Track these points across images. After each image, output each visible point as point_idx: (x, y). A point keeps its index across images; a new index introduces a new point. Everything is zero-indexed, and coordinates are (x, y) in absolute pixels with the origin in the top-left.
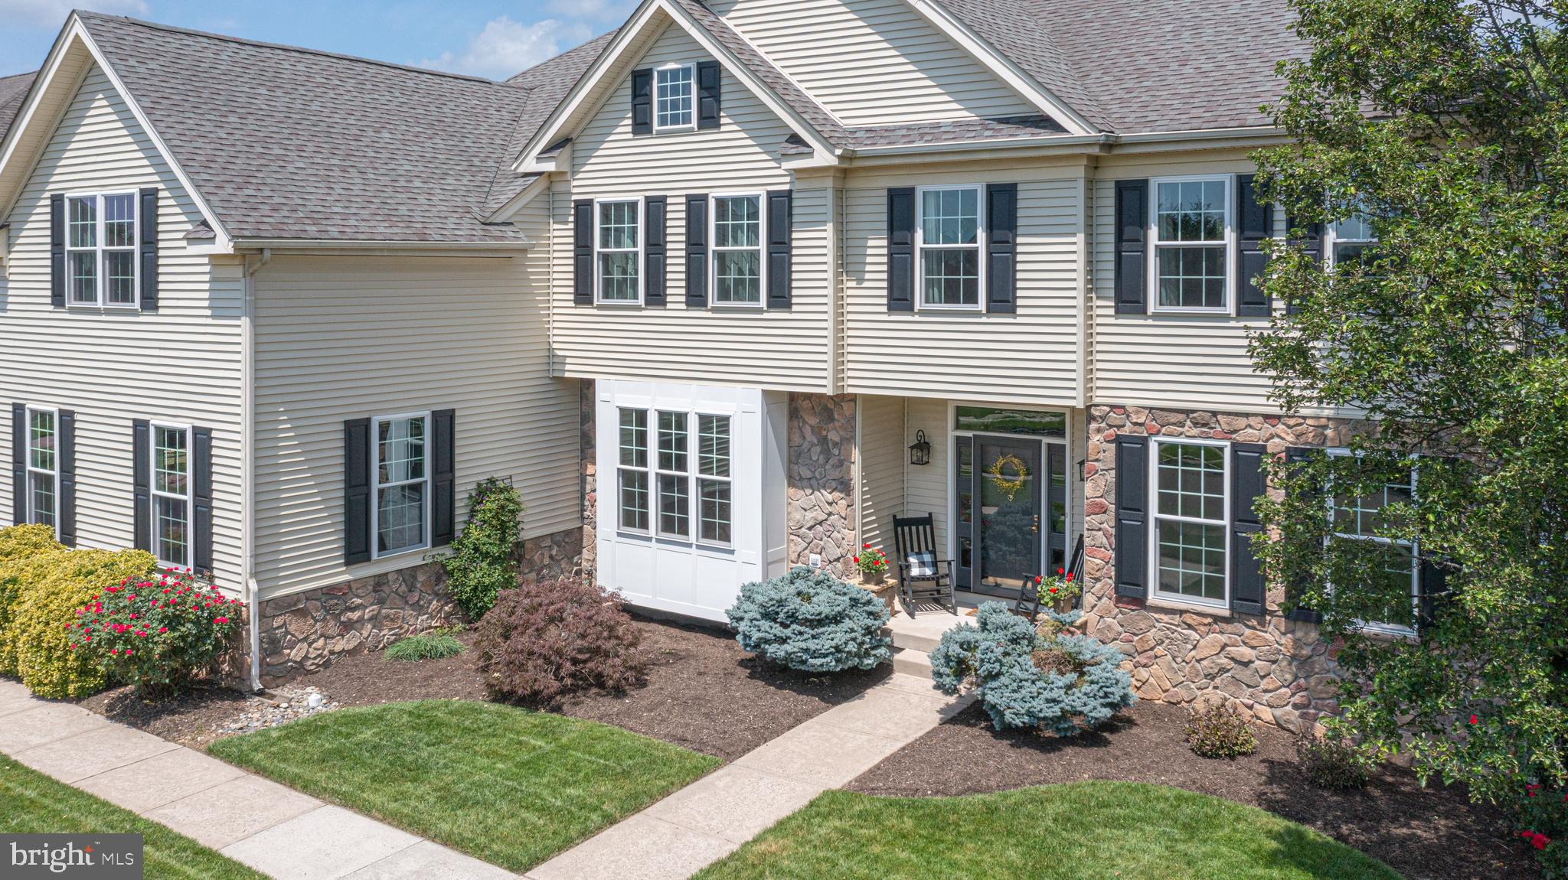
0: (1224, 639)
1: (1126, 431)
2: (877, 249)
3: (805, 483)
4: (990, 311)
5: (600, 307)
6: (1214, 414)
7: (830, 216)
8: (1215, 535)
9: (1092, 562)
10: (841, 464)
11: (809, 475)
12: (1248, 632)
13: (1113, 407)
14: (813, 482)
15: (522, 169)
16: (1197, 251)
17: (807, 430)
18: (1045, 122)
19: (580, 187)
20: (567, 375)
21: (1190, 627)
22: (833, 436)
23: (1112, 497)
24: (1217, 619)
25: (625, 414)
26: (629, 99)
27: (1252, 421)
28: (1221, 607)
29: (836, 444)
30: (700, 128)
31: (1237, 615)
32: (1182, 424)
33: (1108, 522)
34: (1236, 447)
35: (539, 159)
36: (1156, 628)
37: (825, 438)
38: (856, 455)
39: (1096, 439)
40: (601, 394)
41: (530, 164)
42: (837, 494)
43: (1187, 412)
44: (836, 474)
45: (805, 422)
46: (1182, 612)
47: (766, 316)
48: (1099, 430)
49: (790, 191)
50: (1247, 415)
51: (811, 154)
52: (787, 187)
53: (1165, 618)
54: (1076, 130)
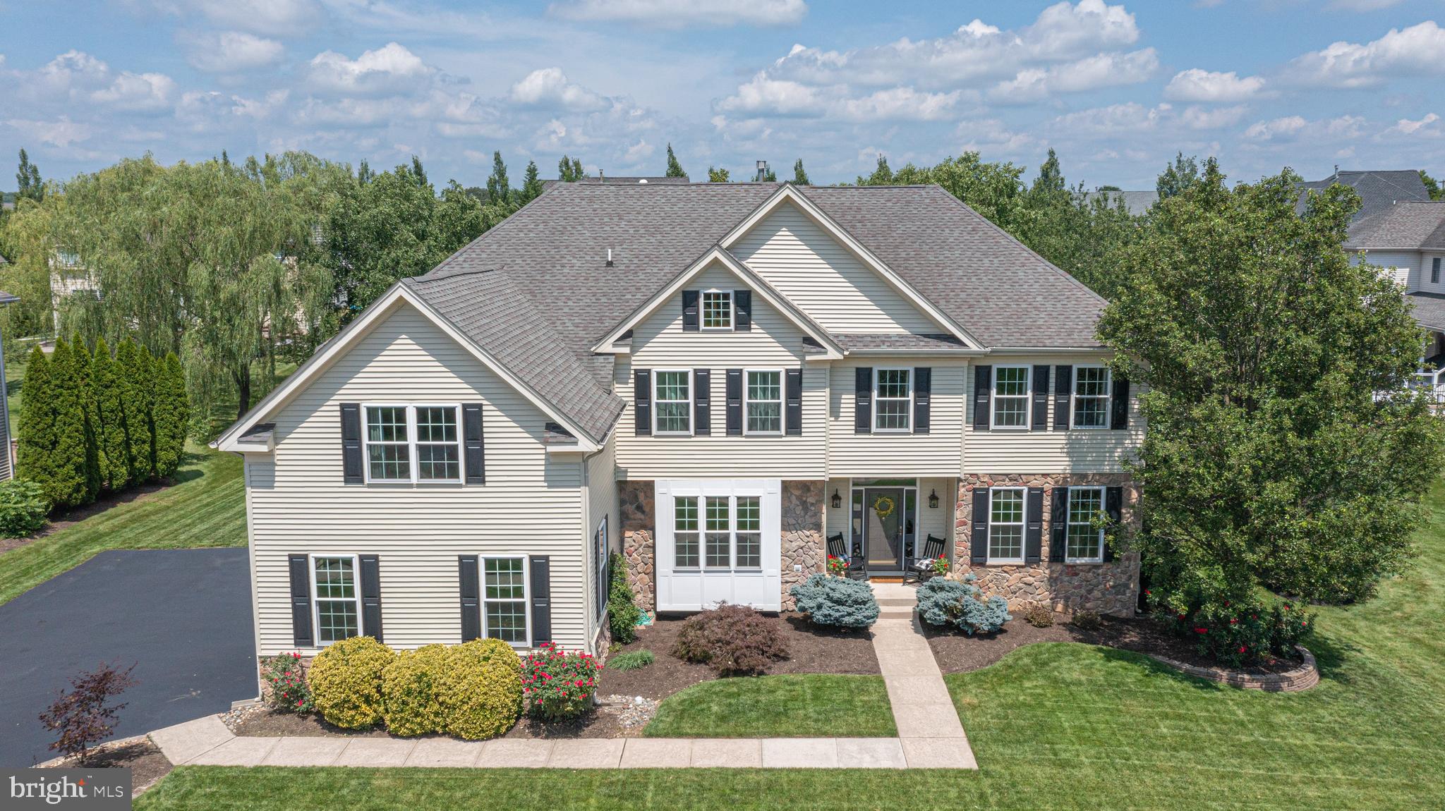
0: (1021, 575)
1: (977, 486)
2: (848, 402)
3: (792, 527)
4: (915, 432)
5: (656, 437)
6: (1020, 475)
7: (828, 384)
8: (1018, 530)
9: (957, 549)
10: (815, 515)
11: (794, 522)
12: (1031, 570)
13: (971, 475)
14: (797, 526)
15: (599, 351)
16: (1013, 400)
17: (793, 498)
18: (952, 339)
19: (639, 361)
20: (629, 479)
21: (1005, 572)
22: (811, 500)
23: (970, 518)
24: (1018, 567)
25: (680, 501)
26: (681, 308)
27: (1037, 477)
28: (1020, 561)
29: (812, 504)
30: (736, 329)
31: (1029, 563)
32: (1004, 481)
33: (967, 530)
34: (1030, 489)
35: (614, 345)
36: (990, 575)
37: (805, 502)
38: (824, 510)
39: (962, 490)
40: (658, 490)
41: (607, 347)
42: (812, 532)
43: (1007, 475)
44: (813, 520)
45: (792, 494)
46: (1002, 566)
47: (783, 439)
48: (964, 486)
49: (801, 370)
50: (1034, 475)
51: (826, 353)
52: (799, 367)
53: (994, 570)
54: (973, 347)
